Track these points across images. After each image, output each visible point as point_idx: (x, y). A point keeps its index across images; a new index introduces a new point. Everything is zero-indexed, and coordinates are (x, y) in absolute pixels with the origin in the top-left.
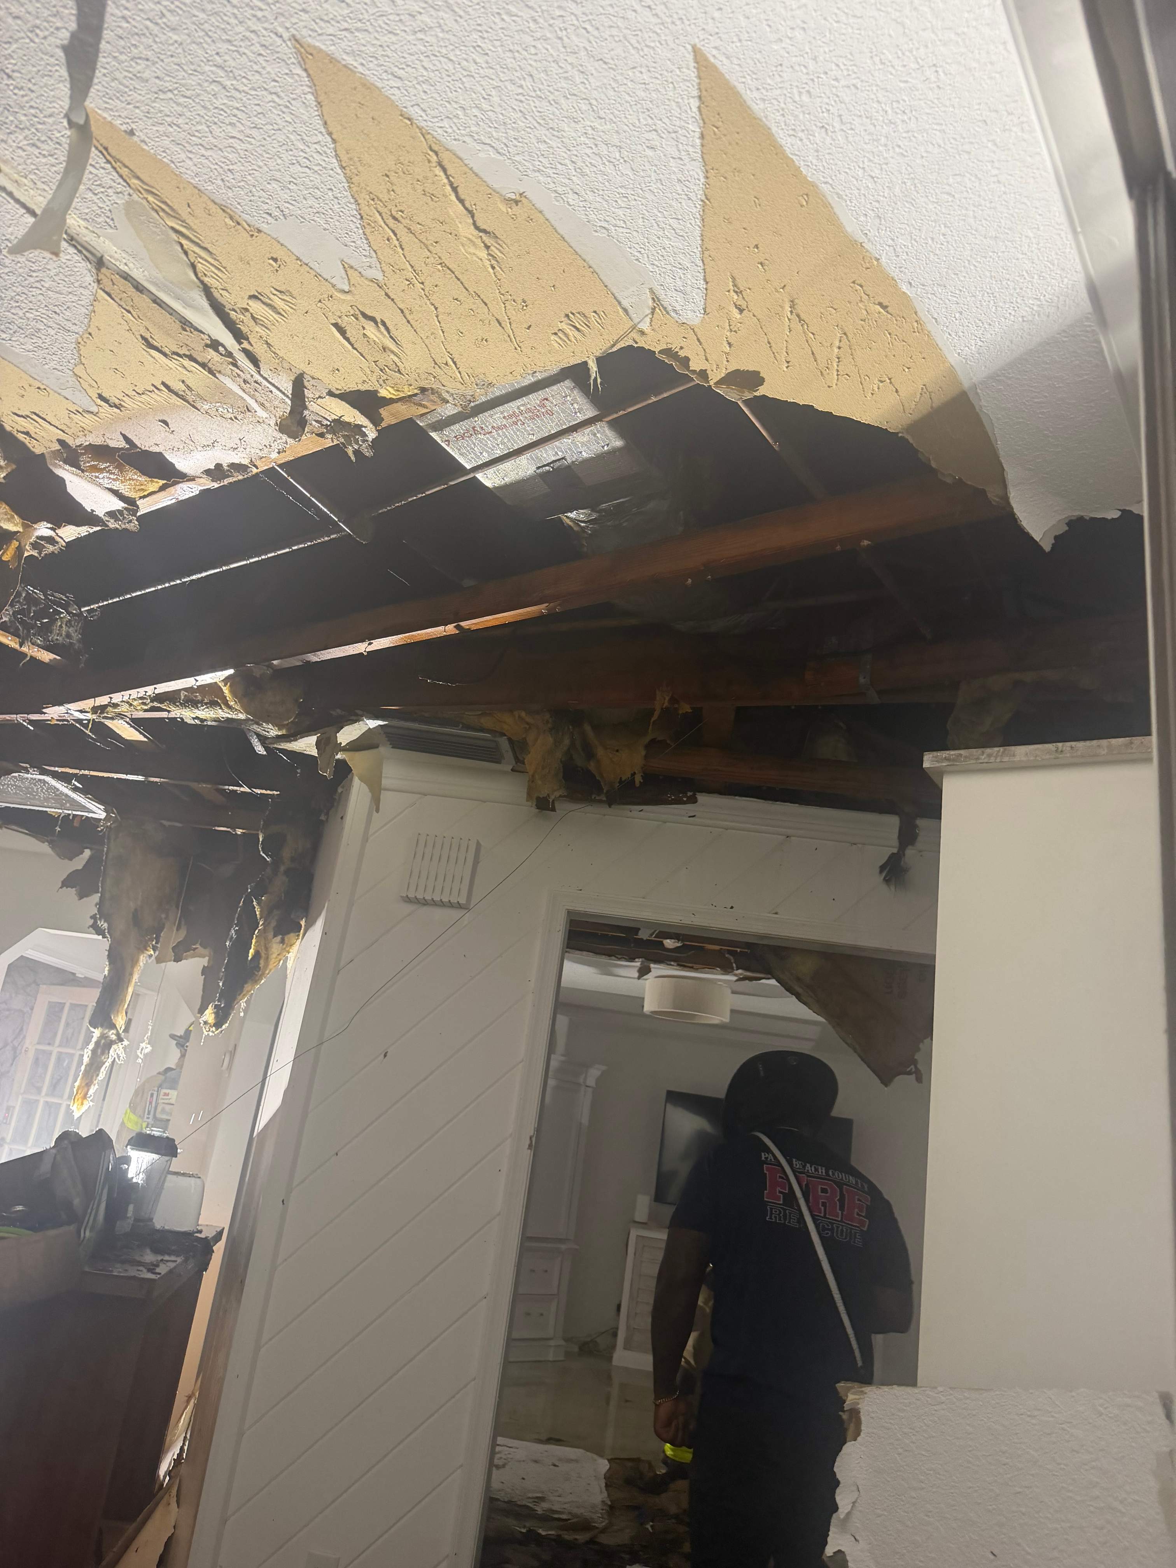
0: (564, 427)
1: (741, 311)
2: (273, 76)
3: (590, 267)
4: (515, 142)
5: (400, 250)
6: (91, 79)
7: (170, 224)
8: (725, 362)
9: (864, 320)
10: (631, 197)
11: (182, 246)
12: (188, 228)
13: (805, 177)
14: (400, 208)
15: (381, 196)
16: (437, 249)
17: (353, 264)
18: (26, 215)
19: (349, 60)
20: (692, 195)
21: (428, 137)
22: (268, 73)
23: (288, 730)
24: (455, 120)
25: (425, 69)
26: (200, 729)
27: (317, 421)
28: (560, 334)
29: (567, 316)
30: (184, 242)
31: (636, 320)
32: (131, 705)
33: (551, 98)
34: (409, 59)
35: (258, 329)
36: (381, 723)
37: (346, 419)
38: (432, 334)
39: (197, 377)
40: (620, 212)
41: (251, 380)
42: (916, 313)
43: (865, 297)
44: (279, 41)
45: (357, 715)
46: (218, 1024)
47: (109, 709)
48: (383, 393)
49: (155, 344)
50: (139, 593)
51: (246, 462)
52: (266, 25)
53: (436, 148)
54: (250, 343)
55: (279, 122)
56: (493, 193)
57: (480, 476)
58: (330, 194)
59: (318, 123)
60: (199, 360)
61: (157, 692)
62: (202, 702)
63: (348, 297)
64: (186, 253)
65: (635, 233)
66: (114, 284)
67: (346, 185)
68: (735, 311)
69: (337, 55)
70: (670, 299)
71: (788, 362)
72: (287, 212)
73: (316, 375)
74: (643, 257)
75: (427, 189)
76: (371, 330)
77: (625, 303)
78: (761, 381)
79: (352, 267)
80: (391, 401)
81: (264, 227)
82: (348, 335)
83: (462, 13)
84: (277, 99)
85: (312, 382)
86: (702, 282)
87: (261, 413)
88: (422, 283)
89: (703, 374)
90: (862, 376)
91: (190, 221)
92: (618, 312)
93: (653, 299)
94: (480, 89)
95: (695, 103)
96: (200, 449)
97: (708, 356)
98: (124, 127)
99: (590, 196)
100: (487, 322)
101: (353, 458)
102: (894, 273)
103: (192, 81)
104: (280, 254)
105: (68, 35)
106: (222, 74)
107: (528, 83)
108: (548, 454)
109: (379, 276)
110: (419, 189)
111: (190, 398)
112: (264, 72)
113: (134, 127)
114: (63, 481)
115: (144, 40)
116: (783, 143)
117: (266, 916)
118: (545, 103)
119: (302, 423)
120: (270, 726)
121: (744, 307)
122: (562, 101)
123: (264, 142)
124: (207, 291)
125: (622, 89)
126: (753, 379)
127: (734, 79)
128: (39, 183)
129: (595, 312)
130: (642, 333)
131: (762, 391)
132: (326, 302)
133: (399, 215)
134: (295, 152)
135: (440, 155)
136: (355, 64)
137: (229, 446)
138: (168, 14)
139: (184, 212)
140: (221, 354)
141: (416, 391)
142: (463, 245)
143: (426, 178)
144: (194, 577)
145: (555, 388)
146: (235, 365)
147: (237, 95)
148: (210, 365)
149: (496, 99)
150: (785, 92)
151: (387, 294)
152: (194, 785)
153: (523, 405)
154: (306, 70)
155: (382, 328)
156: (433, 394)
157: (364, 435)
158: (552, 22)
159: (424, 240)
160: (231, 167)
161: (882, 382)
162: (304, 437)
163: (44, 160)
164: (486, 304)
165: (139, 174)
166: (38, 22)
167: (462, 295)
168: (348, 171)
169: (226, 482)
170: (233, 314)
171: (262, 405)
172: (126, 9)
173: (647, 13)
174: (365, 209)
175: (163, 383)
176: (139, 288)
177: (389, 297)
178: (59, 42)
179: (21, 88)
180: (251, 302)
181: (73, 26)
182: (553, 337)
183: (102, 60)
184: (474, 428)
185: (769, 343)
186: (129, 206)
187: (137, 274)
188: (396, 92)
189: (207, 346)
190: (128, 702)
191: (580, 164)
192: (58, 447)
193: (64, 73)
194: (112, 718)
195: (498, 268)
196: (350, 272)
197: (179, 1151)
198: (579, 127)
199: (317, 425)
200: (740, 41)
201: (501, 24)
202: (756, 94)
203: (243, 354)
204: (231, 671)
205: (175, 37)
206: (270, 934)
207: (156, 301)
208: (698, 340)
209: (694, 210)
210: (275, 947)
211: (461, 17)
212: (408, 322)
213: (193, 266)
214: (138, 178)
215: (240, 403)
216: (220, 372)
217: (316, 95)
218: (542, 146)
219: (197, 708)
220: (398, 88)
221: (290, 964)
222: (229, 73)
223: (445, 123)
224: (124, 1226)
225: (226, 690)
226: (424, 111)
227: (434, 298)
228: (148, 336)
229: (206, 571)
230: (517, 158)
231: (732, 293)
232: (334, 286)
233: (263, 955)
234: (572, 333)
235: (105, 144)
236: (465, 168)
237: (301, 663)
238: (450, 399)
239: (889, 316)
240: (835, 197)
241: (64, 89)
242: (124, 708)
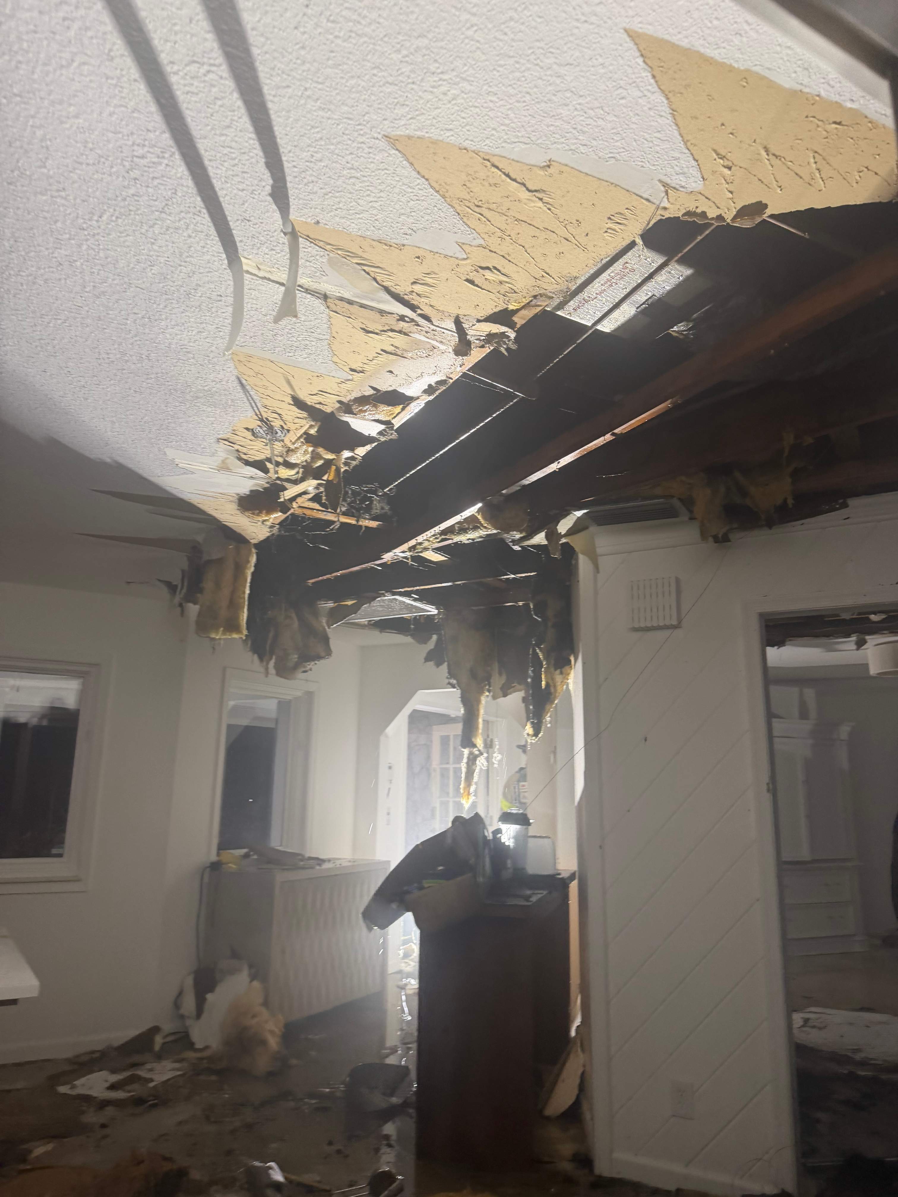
0: (646, 275)
1: (730, 168)
2: (381, 160)
3: (612, 184)
4: (534, 134)
5: (488, 222)
6: (288, 204)
7: (354, 261)
8: (733, 204)
9: (827, 138)
10: (621, 132)
11: (364, 270)
12: (365, 259)
13: (738, 68)
14: (479, 199)
15: (465, 198)
16: (510, 213)
17: (463, 242)
18: (281, 287)
19: (419, 133)
20: (663, 113)
21: (480, 154)
22: (378, 160)
23: (526, 532)
24: (493, 138)
25: (464, 118)
26: (473, 545)
27: (477, 340)
28: (609, 231)
29: (609, 218)
30: (365, 268)
31: (658, 203)
32: (429, 541)
33: (545, 99)
34: (452, 117)
35: (422, 300)
36: (585, 511)
37: (494, 331)
38: (527, 262)
39: (400, 340)
40: (618, 144)
41: (430, 330)
42: (866, 117)
43: (820, 123)
44: (377, 141)
45: (566, 510)
46: (536, 735)
47: (418, 546)
48: (511, 307)
49: (370, 329)
50: (413, 471)
51: (444, 378)
52: (367, 136)
53: (487, 157)
54: (421, 309)
55: (393, 182)
56: (532, 167)
57: (599, 327)
58: (435, 208)
59: (414, 174)
60: (397, 329)
61: (441, 529)
62: (468, 529)
63: (468, 261)
64: (368, 274)
65: (634, 152)
66: (336, 305)
67: (443, 200)
68: (726, 171)
69: (411, 134)
70: (674, 181)
71: (780, 187)
72: (415, 229)
73: (466, 314)
74: (646, 164)
75: (491, 183)
76: (488, 274)
77: (645, 196)
78: (766, 206)
79: (463, 244)
80: (517, 311)
81: (405, 242)
82: (476, 282)
83: (472, 79)
84: (387, 172)
85: (465, 318)
86: (693, 162)
87: (442, 347)
88: (510, 236)
89: (720, 218)
90: (843, 174)
91: (365, 255)
92: (643, 203)
93: (663, 186)
94: (500, 114)
95: (640, 60)
96: (415, 380)
97: (719, 205)
98: (313, 221)
99: (594, 143)
100: (559, 242)
101: (506, 354)
102: (835, 98)
103: (339, 182)
104: (420, 253)
105: (270, 188)
106: (353, 171)
107: (528, 97)
108: (641, 297)
109: (481, 242)
110: (486, 184)
111: (399, 353)
112: (375, 161)
113: (318, 219)
114: (347, 423)
115: (308, 173)
116: (712, 55)
117: (547, 658)
118: (543, 104)
119: (469, 344)
120: (515, 533)
121: (730, 164)
122: (554, 98)
123: (388, 197)
124: (387, 290)
125: (588, 74)
126: (760, 207)
127: (660, 33)
128: (281, 268)
129: (627, 209)
130: (665, 209)
131: (769, 212)
132: (457, 269)
133: (480, 204)
134: (408, 195)
135: (491, 160)
136: (423, 134)
137: (431, 372)
138: (315, 154)
139: (360, 252)
140: (408, 322)
141: (531, 299)
142: (525, 204)
143: (488, 176)
144: (441, 452)
145: (630, 254)
146: (418, 325)
147: (365, 179)
148: (404, 330)
149: (512, 115)
150: (699, 25)
151: (490, 251)
152: (483, 580)
153: (612, 272)
154: (397, 150)
155: (495, 271)
156: (541, 296)
157: (508, 337)
158: (528, 58)
159: (501, 211)
160: (376, 218)
161: (860, 172)
162: (472, 352)
163: (279, 255)
164: (554, 232)
165: (329, 242)
166: (254, 188)
167: (537, 233)
168: (441, 192)
169: (437, 393)
170: (406, 297)
171: (441, 342)
172: (293, 161)
173: (586, 25)
174: (459, 209)
175: (382, 350)
176: (350, 302)
177: (492, 251)
178: (267, 193)
179: (256, 224)
180: (413, 287)
181: (271, 182)
182: (605, 234)
183: (290, 192)
184: (584, 299)
185: (760, 180)
186: (330, 261)
187: (347, 295)
188: (452, 138)
189: (398, 320)
190: (427, 540)
191: (579, 127)
192: (338, 405)
193: (274, 207)
194: (421, 552)
195: (553, 209)
196: (463, 246)
197: (531, 821)
198: (571, 107)
199: (478, 342)
200: (654, 11)
201: (498, 74)
202: (680, 36)
203: (420, 318)
204: (480, 505)
205: (323, 164)
206: (552, 669)
207: (363, 306)
208: (707, 198)
209: (668, 121)
210: (558, 678)
211: (473, 81)
212: (510, 261)
213: (375, 279)
214: (330, 244)
215: (428, 346)
216: (410, 332)
217: (407, 160)
218: (552, 128)
219: (467, 533)
220: (452, 135)
221: (571, 687)
222: (357, 169)
223: (487, 142)
224: (507, 874)
225: (479, 517)
226: (472, 141)
227: (520, 242)
228: (364, 326)
229: (447, 446)
230: (539, 141)
231: (718, 160)
232: (457, 258)
233: (551, 684)
234: (617, 227)
235: (307, 234)
236: (510, 161)
237: (519, 488)
238: (554, 296)
239: (845, 127)
240: (767, 71)
241: (277, 215)
242: (426, 544)
